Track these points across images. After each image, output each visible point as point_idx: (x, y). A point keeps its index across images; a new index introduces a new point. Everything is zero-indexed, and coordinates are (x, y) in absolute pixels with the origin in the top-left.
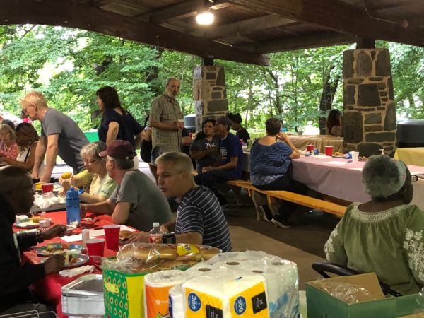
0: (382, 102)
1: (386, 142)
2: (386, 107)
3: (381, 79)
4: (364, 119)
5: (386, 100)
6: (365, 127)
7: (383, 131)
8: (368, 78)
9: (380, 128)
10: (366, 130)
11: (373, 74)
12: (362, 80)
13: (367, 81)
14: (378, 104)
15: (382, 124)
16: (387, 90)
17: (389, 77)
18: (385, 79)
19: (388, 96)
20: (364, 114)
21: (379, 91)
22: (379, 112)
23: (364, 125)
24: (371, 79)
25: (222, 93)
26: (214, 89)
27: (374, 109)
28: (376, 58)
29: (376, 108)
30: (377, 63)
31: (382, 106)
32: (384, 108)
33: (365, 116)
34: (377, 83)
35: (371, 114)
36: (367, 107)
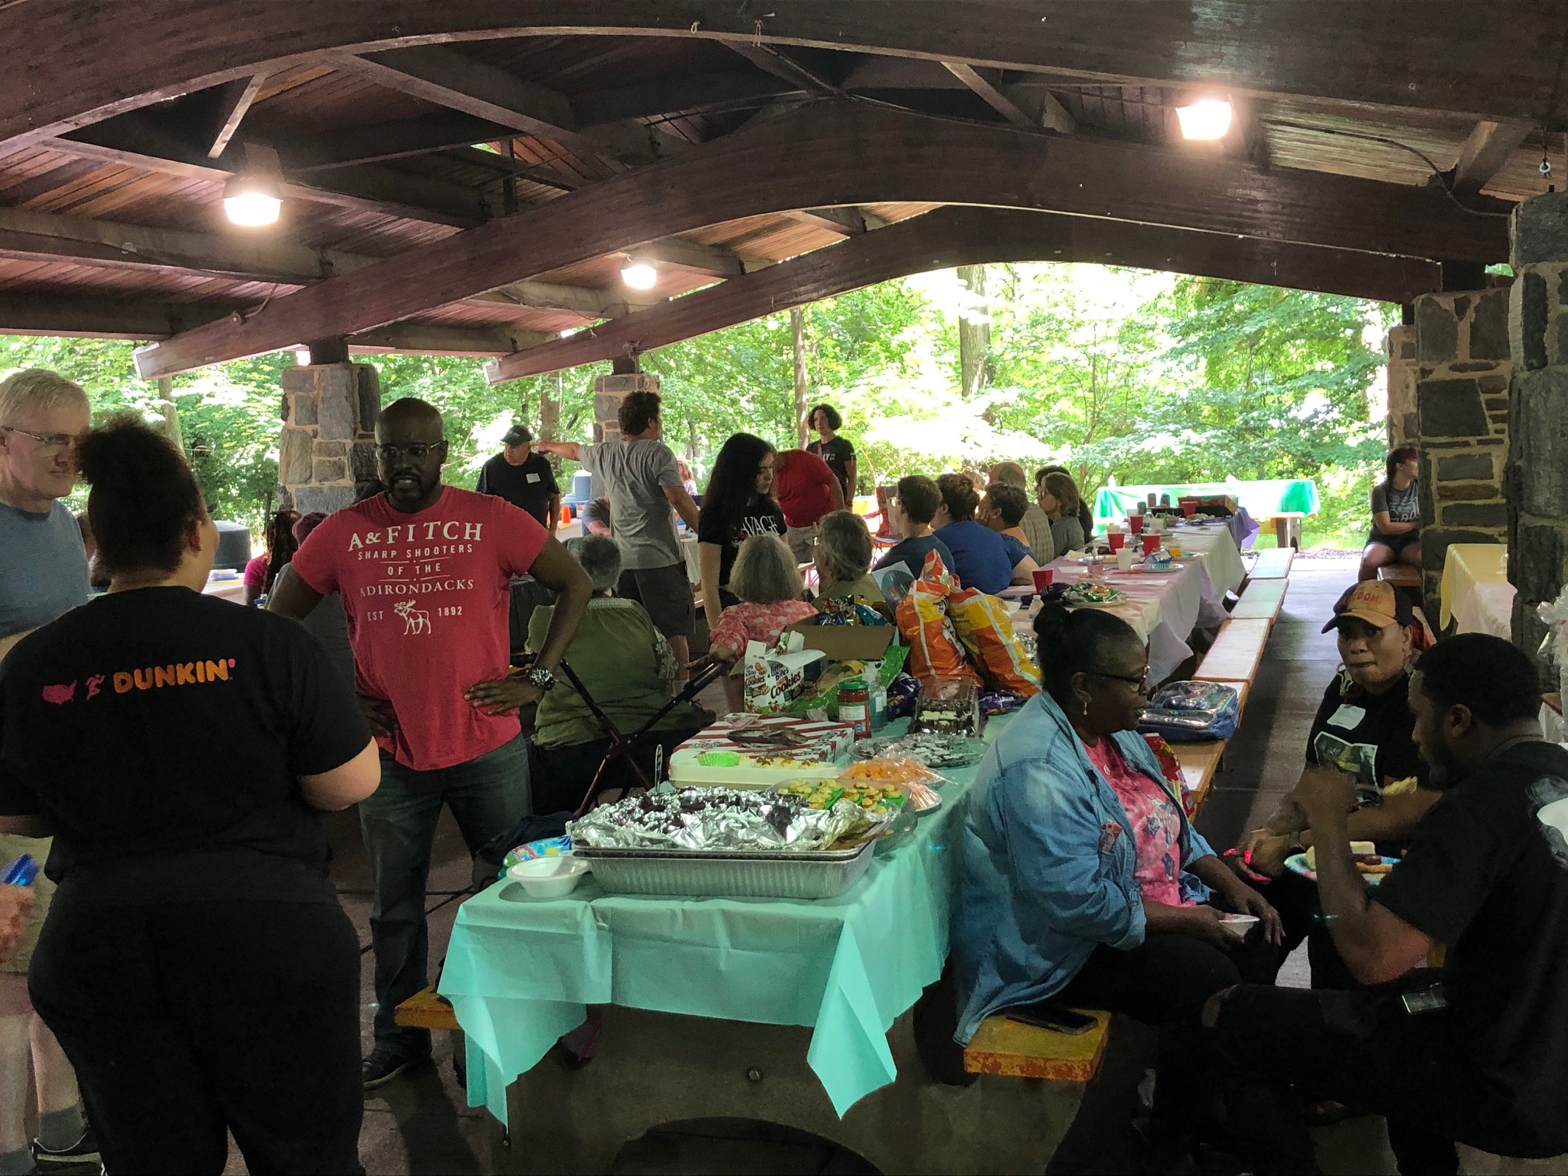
0: (1491, 426)
2: (1505, 437)
3: (1488, 368)
4: (1435, 469)
6: (1441, 488)
7: (1498, 500)
8: (1445, 366)
9: (1490, 492)
10: (1442, 497)
11: (1463, 354)
12: (1431, 372)
13: (1442, 372)
14: (1478, 428)
15: (1497, 482)
18: (1504, 367)
20: (1434, 455)
21: (1483, 397)
22: (1485, 449)
23: (1435, 485)
24: (1454, 368)
27: (1467, 444)
28: (1471, 315)
29: (1472, 440)
30: (1474, 327)
31: (1493, 436)
32: (1500, 442)
33: (1440, 460)
34: (1476, 375)
35: (1460, 457)
36: (1444, 439)
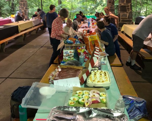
0: (127, 11)
1: (128, 22)
2: (129, 12)
3: (128, 4)
4: (121, 16)
5: (129, 10)
6: (121, 18)
7: (128, 19)
9: (127, 18)
10: (121, 19)
11: (125, 3)
12: (121, 4)
13: (122, 4)
14: (126, 11)
15: (127, 17)
16: (130, 7)
17: (131, 3)
18: (129, 4)
19: (130, 9)
20: (121, 14)
21: (127, 7)
22: (126, 14)
23: (121, 17)
24: (124, 4)
25: (113, 6)
26: (111, 6)
27: (124, 13)
29: (125, 12)
31: (127, 12)
32: (128, 13)
33: (122, 15)
34: (126, 5)
35: (124, 14)
36: (122, 12)
